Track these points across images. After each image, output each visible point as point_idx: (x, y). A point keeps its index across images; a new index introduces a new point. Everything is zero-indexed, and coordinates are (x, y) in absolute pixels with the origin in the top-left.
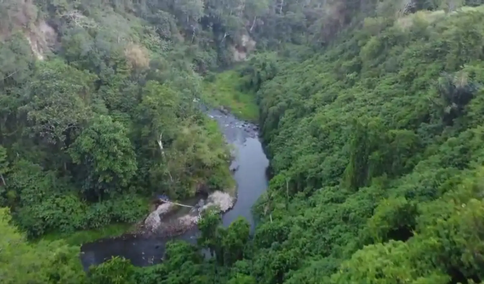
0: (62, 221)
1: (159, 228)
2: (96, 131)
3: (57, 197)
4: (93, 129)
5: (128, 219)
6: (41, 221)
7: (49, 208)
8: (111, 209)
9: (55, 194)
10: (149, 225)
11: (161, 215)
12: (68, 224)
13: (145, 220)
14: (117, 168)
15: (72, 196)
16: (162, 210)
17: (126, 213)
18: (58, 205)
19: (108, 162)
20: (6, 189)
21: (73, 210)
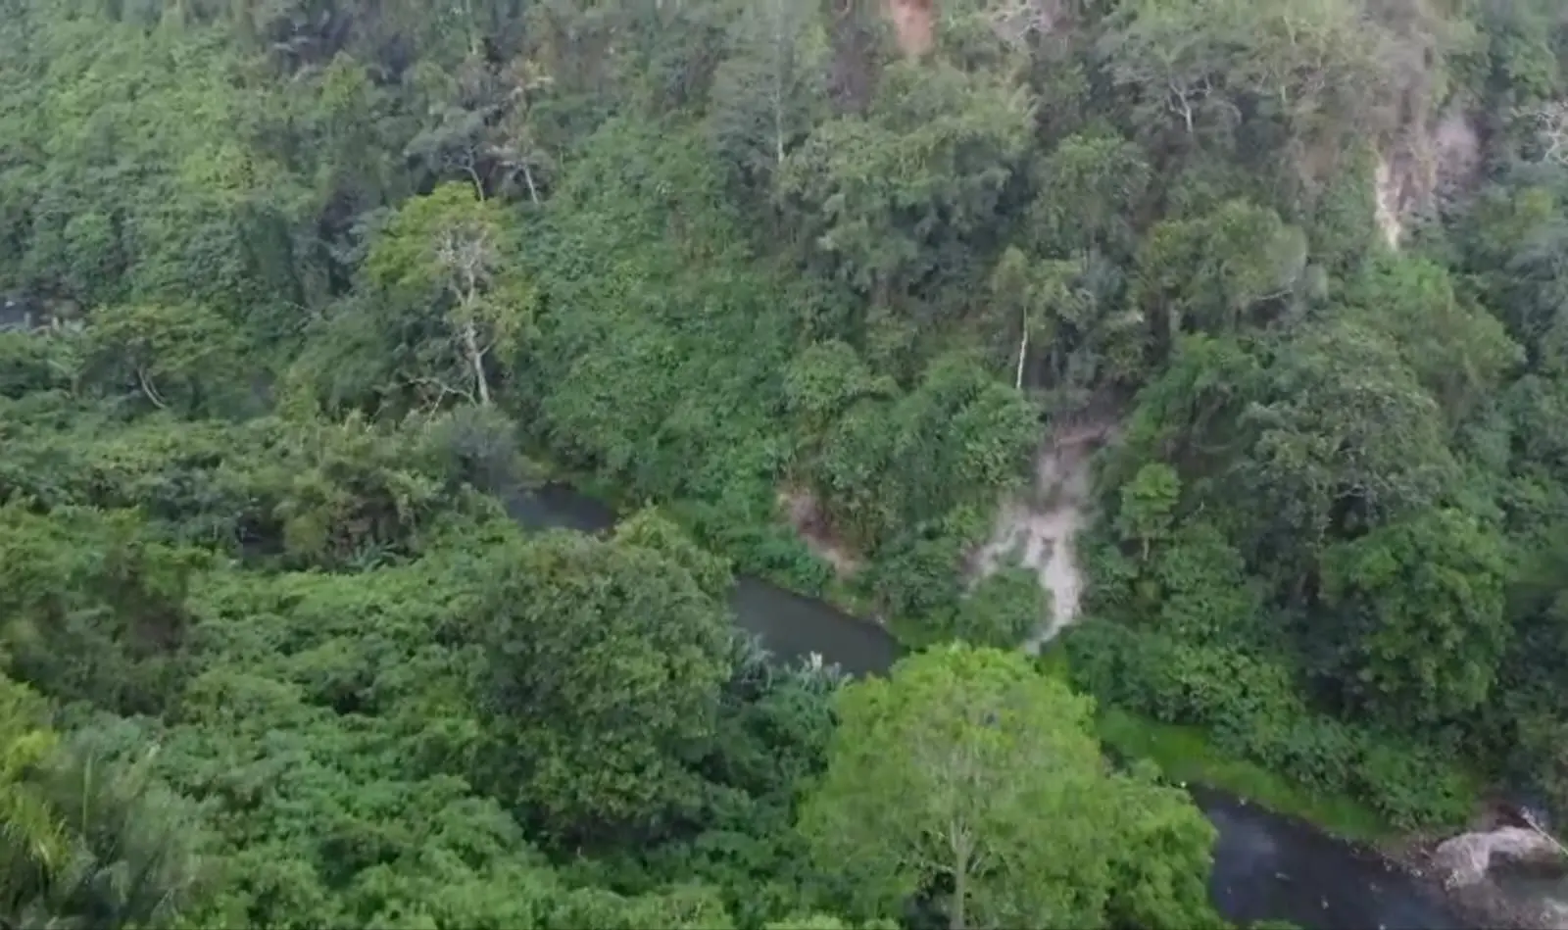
0: (1226, 717)
1: (1468, 887)
2: (1415, 544)
3: (1243, 652)
4: (1411, 535)
5: (1392, 812)
6: (1180, 690)
7: (1211, 670)
8: (1360, 758)
9: (1241, 643)
10: (1447, 864)
11: (1495, 855)
12: (1236, 731)
13: (1441, 840)
14: (1427, 667)
15: (1278, 669)
16: (1507, 842)
17: (1394, 795)
18: (1235, 672)
19: (1409, 641)
20: (1141, 571)
21: (1263, 704)
